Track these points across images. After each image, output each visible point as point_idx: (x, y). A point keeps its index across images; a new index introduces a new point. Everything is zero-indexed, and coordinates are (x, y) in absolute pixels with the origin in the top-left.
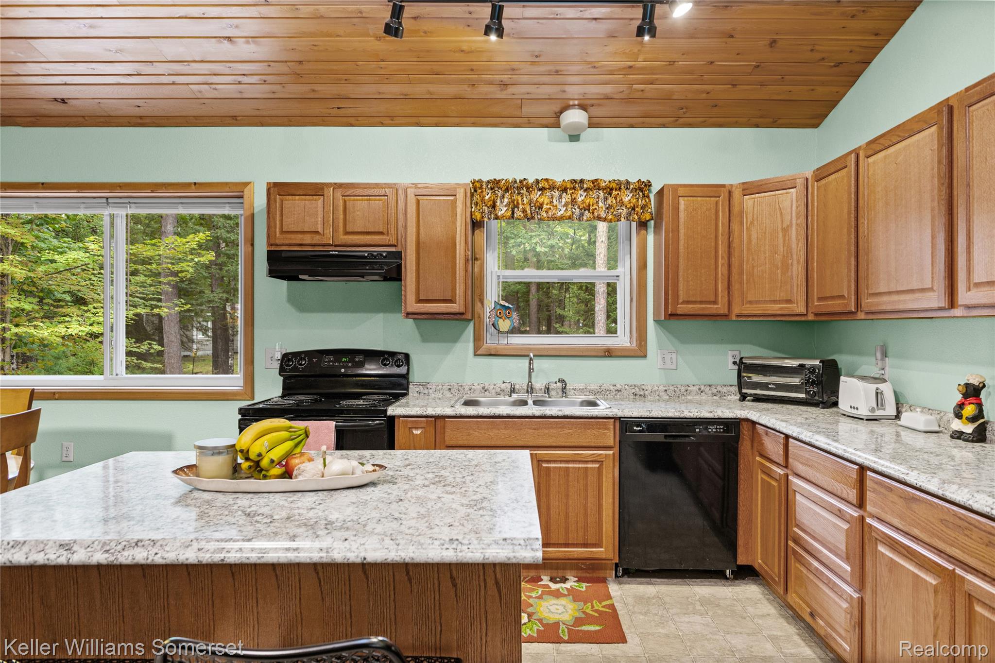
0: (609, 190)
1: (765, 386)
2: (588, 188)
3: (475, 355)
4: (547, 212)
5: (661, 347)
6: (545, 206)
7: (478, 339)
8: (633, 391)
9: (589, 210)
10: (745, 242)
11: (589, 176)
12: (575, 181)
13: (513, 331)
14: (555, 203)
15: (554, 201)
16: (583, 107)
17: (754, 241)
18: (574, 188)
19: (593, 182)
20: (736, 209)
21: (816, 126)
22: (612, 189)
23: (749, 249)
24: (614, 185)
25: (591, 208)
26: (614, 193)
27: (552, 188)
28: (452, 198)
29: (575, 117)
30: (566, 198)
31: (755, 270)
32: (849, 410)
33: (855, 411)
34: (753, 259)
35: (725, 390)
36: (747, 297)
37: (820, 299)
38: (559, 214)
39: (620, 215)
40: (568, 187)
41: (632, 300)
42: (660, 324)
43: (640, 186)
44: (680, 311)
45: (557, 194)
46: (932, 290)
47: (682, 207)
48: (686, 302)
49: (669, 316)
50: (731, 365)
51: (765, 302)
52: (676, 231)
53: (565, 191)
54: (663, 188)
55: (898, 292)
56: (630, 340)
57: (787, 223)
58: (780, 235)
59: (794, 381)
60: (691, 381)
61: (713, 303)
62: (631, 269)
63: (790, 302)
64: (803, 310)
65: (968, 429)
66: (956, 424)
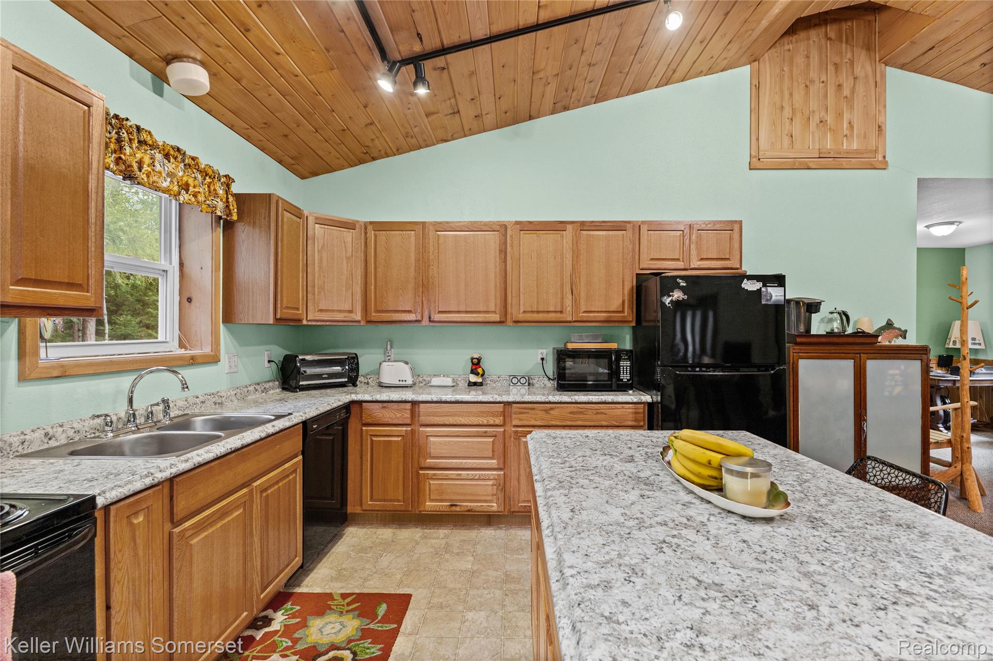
0: (205, 174)
1: (319, 376)
2: (189, 165)
3: (22, 380)
4: (148, 177)
5: (227, 351)
6: (145, 167)
8: (214, 400)
9: (187, 191)
10: (316, 261)
12: (179, 150)
14: (158, 168)
15: (156, 164)
17: (325, 262)
18: (175, 158)
19: (193, 159)
20: (310, 233)
21: (303, 177)
22: (207, 174)
23: (320, 267)
24: (210, 172)
25: (191, 189)
26: (208, 180)
27: (154, 146)
28: (84, 108)
29: (197, 74)
30: (169, 167)
31: (326, 285)
32: (398, 383)
33: (404, 383)
34: (324, 276)
35: (267, 386)
36: (318, 306)
37: (375, 311)
38: (165, 184)
39: (215, 207)
40: (172, 153)
41: (189, 300)
42: (226, 327)
43: (229, 181)
44: (284, 316)
45: (159, 156)
46: (495, 312)
47: (285, 220)
48: (287, 308)
49: (277, 320)
50: (267, 364)
51: (333, 311)
52: (282, 241)
53: (167, 156)
54: (269, 196)
55: (466, 312)
56: (181, 345)
57: (349, 254)
58: (345, 261)
59: (338, 369)
60: (248, 382)
61: (298, 309)
62: (181, 265)
63: (350, 312)
64: (358, 318)
65: (480, 380)
66: (473, 378)
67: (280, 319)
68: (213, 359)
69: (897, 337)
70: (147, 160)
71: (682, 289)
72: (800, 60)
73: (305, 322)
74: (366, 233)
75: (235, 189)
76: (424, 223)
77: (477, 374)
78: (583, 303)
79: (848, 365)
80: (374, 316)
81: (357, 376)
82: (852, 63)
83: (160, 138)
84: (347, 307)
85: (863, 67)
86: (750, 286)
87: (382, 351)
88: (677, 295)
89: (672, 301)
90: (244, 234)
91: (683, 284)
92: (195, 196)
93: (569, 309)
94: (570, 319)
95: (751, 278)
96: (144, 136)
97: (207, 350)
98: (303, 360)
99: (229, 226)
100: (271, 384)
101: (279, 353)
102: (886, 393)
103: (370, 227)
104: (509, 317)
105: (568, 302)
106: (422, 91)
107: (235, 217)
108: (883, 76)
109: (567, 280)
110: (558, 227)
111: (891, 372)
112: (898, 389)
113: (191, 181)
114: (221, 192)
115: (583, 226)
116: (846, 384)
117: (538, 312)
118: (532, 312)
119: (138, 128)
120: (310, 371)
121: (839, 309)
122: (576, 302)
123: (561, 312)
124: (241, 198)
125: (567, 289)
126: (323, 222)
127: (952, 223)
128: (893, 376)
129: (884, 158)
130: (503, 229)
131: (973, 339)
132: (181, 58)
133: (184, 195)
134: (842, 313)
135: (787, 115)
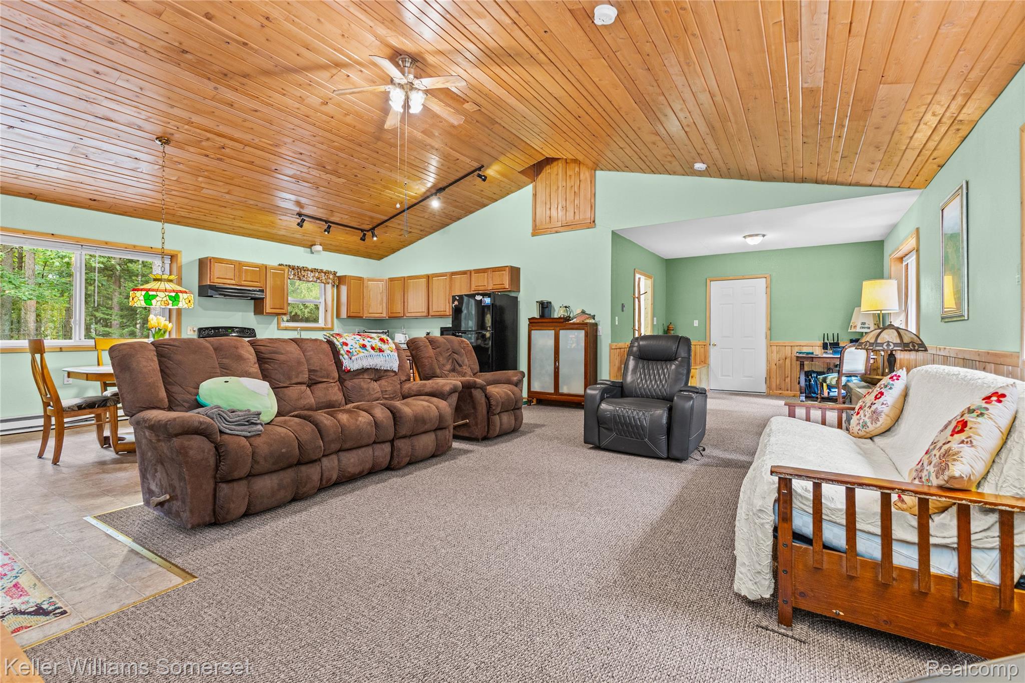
0: (325, 273)
2: (319, 272)
3: (278, 329)
4: (306, 278)
5: (338, 327)
6: (305, 276)
7: (278, 323)
10: (368, 295)
11: (320, 268)
12: (316, 269)
13: (288, 321)
14: (309, 276)
15: (309, 274)
16: (321, 245)
17: (371, 296)
18: (315, 271)
19: (321, 270)
20: (365, 284)
21: (379, 260)
22: (327, 273)
23: (369, 297)
25: (320, 278)
27: (308, 270)
29: (318, 248)
30: (312, 274)
31: (372, 304)
37: (391, 313)
38: (311, 280)
40: (313, 270)
41: (327, 311)
42: (338, 320)
43: (335, 273)
44: (352, 315)
45: (309, 272)
46: (425, 313)
47: (352, 283)
48: (353, 312)
51: (374, 313)
53: (312, 272)
54: (346, 276)
55: (415, 312)
56: (325, 325)
57: (381, 291)
58: (380, 294)
61: (360, 313)
62: (325, 299)
63: (382, 314)
64: (385, 316)
67: (349, 317)
68: (331, 329)
69: (588, 318)
70: (305, 274)
71: (458, 300)
72: (553, 176)
73: (364, 318)
75: (337, 275)
76: (404, 277)
79: (552, 333)
80: (390, 315)
82: (579, 173)
83: (310, 267)
84: (380, 312)
85: (584, 173)
86: (478, 298)
89: (454, 305)
90: (342, 288)
91: (458, 298)
94: (448, 314)
95: (478, 294)
96: (305, 269)
97: (330, 326)
99: (338, 287)
102: (568, 347)
103: (389, 280)
104: (430, 314)
106: (375, 239)
107: (337, 284)
108: (594, 176)
110: (445, 274)
111: (571, 336)
112: (574, 345)
113: (320, 276)
114: (332, 277)
115: (453, 274)
116: (551, 342)
117: (439, 311)
118: (437, 311)
119: (303, 267)
122: (450, 307)
123: (445, 311)
124: (339, 278)
126: (369, 280)
127: (757, 235)
128: (572, 338)
129: (594, 221)
130: (428, 278)
131: (863, 323)
132: (315, 245)
133: (318, 281)
134: (566, 307)
135: (548, 206)
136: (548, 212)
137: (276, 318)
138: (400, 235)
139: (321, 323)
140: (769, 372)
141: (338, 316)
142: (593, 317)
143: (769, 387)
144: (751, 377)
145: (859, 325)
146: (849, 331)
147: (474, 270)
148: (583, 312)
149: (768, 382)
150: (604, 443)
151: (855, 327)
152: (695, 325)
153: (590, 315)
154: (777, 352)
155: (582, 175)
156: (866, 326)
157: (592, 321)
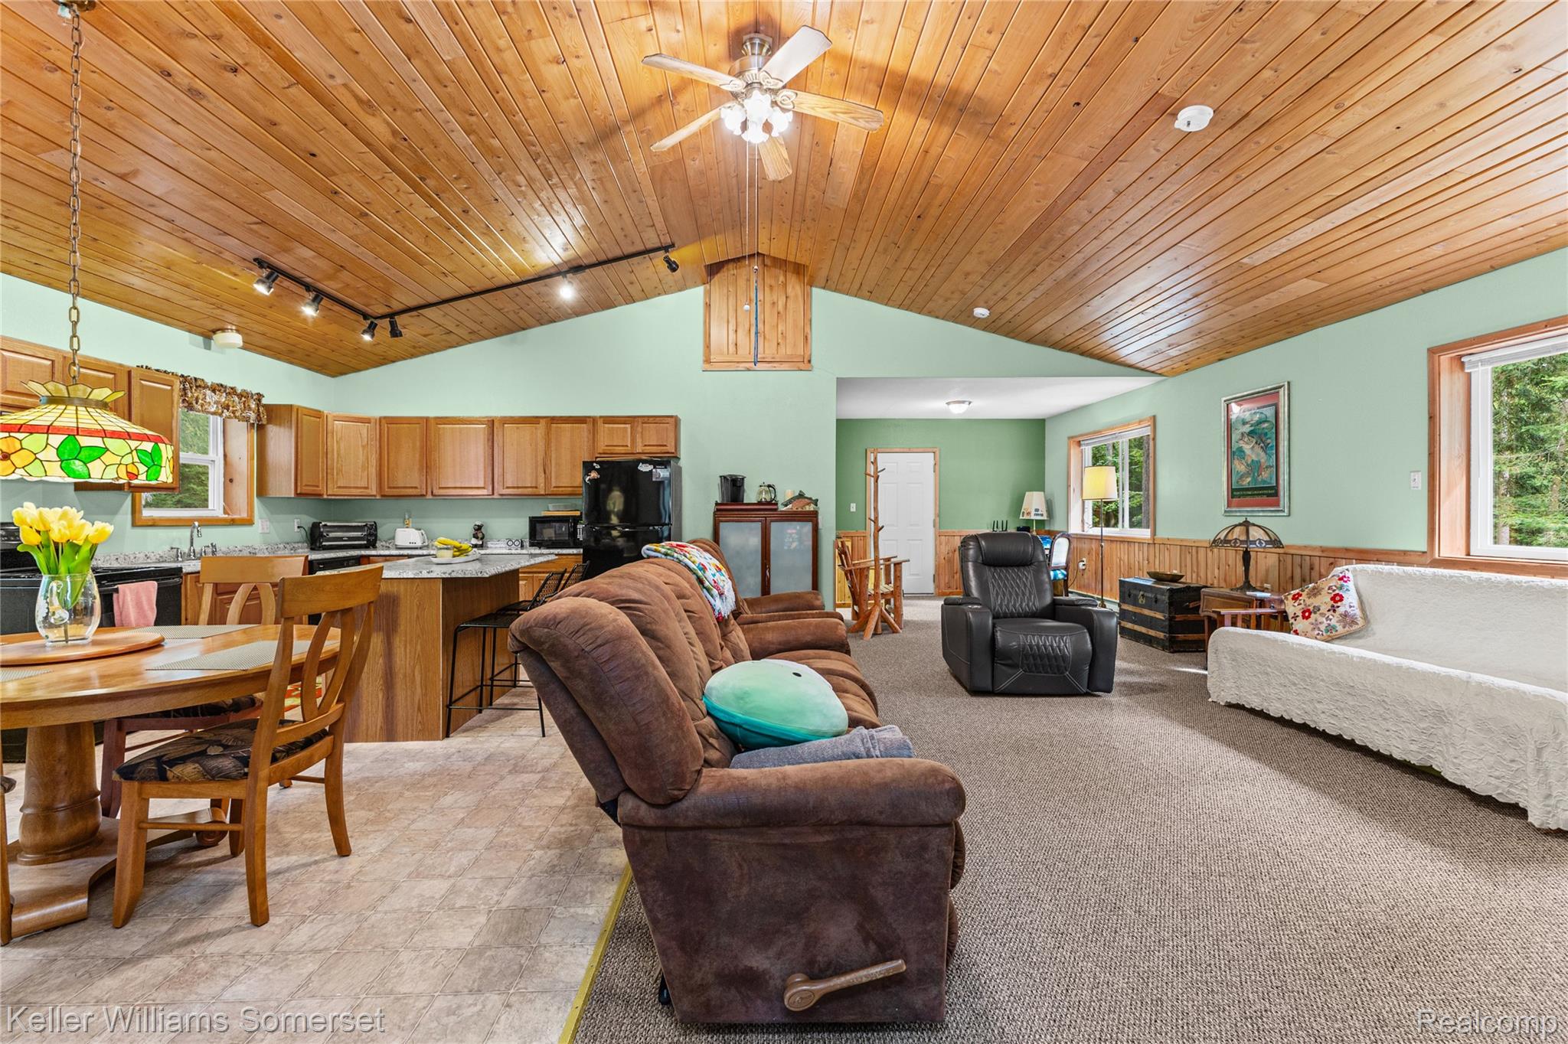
0: (240, 396)
1: (341, 539)
2: (230, 393)
4: (202, 406)
5: (261, 517)
6: (200, 401)
7: (134, 512)
9: (229, 410)
10: (335, 451)
11: (229, 384)
12: (222, 385)
14: (208, 400)
15: (207, 397)
16: (239, 331)
17: (342, 452)
18: (220, 391)
19: (232, 388)
20: (330, 428)
21: (333, 376)
22: (244, 395)
23: (338, 455)
24: (245, 394)
25: (231, 408)
26: (243, 399)
27: (206, 387)
28: (169, 388)
29: (232, 338)
30: (216, 398)
31: (344, 468)
32: (409, 545)
33: (414, 545)
34: (342, 461)
35: (296, 546)
36: (337, 484)
37: (389, 488)
38: (213, 410)
39: (249, 418)
40: (216, 388)
41: (231, 481)
42: (261, 501)
43: (260, 396)
44: (303, 492)
45: (208, 392)
46: (484, 488)
47: (304, 422)
48: (306, 485)
49: (297, 494)
50: (296, 529)
51: (350, 488)
52: (302, 437)
53: (214, 391)
54: (291, 406)
55: (461, 488)
56: (225, 512)
57: (365, 443)
58: (361, 449)
59: (359, 534)
60: (277, 540)
61: (318, 486)
62: (225, 456)
63: (367, 488)
64: (374, 493)
65: (480, 543)
66: (474, 541)
67: (300, 494)
68: (249, 522)
69: (808, 504)
70: (201, 397)
71: (596, 470)
72: (742, 283)
73: (325, 497)
74: (380, 426)
75: (264, 401)
76: (427, 419)
77: (477, 538)
78: (553, 480)
79: (757, 527)
80: (387, 492)
81: (375, 541)
82: (785, 285)
83: (209, 381)
84: (364, 484)
85: (793, 287)
86: (644, 468)
87: (402, 520)
88: (594, 475)
89: (589, 480)
90: (273, 431)
91: (598, 467)
92: (234, 412)
93: (542, 485)
94: (543, 493)
95: (644, 462)
96: (199, 383)
97: (244, 515)
98: (325, 525)
99: (261, 428)
100: (300, 545)
101: (308, 521)
102: (786, 548)
103: (383, 421)
104: (495, 492)
105: (541, 480)
107: (265, 422)
108: (810, 295)
109: (540, 461)
110: (534, 420)
111: (789, 531)
112: (794, 545)
113: (230, 403)
114: (253, 406)
115: (553, 420)
116: (755, 541)
117: (518, 488)
118: (514, 488)
119: (196, 379)
120: (332, 535)
121: (766, 484)
122: (547, 480)
123: (536, 487)
124: (269, 408)
125: (540, 469)
126: (338, 418)
127: (963, 402)
128: (791, 534)
129: (809, 361)
130: (491, 423)
131: (1037, 510)
132: (223, 330)
133: (226, 413)
134: (769, 486)
135: (732, 327)
136: (732, 336)
137: (129, 498)
138: (425, 336)
139: (215, 507)
140: (937, 568)
141: (262, 491)
142: (816, 502)
143: (937, 587)
144: (918, 575)
145: (1033, 512)
146: (1021, 517)
147: (601, 417)
148: (801, 496)
149: (937, 581)
150: (1004, 685)
151: (1029, 514)
152: (852, 510)
153: (810, 499)
154: (946, 544)
155: (789, 290)
156: (1040, 512)
157: (812, 508)
